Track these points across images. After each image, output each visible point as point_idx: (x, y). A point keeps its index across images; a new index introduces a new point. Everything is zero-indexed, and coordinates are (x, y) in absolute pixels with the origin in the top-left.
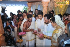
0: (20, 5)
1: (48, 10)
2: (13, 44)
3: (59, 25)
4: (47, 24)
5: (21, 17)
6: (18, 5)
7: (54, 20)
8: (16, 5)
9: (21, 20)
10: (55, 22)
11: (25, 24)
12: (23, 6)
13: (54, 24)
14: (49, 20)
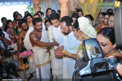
0: (20, 3)
2: (13, 74)
3: (87, 34)
5: (24, 24)
6: (16, 3)
8: (13, 3)
10: (79, 29)
12: (26, 4)
14: (70, 27)
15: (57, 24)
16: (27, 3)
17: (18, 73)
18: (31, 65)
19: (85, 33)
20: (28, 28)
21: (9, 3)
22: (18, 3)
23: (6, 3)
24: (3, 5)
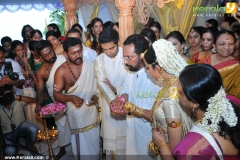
4: (133, 69)
6: (29, 6)
9: (46, 61)
15: (113, 51)
16: (50, 5)
17: (37, 146)
19: (168, 70)
20: (55, 58)
21: (15, 7)
22: (33, 7)
23: (9, 7)
24: (3, 10)
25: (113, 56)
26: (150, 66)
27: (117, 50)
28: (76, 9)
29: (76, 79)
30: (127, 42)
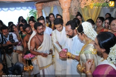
0: (23, 8)
1: (70, 13)
5: (27, 29)
6: (20, 8)
7: (81, 30)
8: (17, 8)
10: (83, 33)
11: (34, 40)
13: (83, 37)
14: (75, 31)
15: (61, 28)
16: (30, 8)
18: (35, 67)
19: (88, 36)
20: (32, 32)
25: (60, 31)
26: (80, 34)
27: (63, 28)
28: (42, 9)
29: (42, 42)
30: (67, 24)
